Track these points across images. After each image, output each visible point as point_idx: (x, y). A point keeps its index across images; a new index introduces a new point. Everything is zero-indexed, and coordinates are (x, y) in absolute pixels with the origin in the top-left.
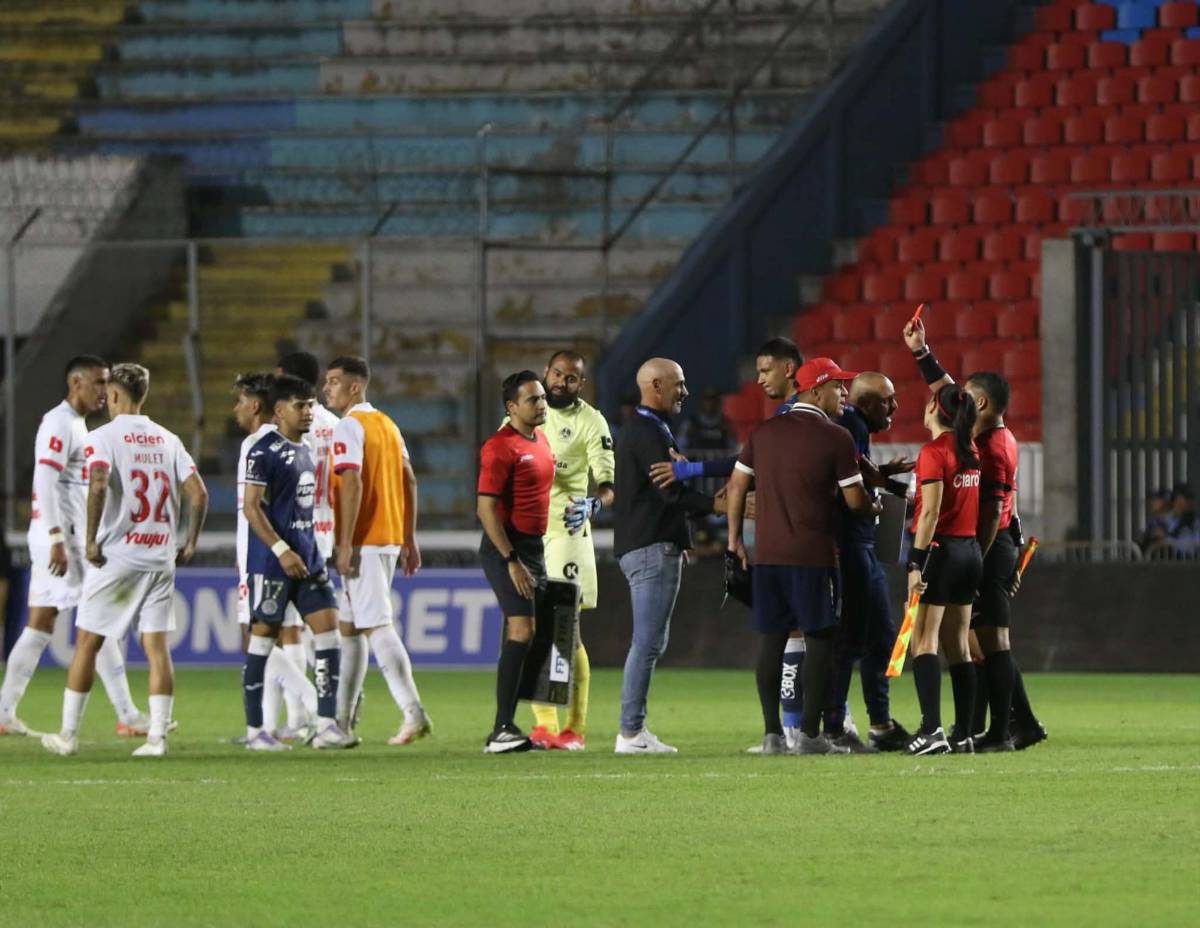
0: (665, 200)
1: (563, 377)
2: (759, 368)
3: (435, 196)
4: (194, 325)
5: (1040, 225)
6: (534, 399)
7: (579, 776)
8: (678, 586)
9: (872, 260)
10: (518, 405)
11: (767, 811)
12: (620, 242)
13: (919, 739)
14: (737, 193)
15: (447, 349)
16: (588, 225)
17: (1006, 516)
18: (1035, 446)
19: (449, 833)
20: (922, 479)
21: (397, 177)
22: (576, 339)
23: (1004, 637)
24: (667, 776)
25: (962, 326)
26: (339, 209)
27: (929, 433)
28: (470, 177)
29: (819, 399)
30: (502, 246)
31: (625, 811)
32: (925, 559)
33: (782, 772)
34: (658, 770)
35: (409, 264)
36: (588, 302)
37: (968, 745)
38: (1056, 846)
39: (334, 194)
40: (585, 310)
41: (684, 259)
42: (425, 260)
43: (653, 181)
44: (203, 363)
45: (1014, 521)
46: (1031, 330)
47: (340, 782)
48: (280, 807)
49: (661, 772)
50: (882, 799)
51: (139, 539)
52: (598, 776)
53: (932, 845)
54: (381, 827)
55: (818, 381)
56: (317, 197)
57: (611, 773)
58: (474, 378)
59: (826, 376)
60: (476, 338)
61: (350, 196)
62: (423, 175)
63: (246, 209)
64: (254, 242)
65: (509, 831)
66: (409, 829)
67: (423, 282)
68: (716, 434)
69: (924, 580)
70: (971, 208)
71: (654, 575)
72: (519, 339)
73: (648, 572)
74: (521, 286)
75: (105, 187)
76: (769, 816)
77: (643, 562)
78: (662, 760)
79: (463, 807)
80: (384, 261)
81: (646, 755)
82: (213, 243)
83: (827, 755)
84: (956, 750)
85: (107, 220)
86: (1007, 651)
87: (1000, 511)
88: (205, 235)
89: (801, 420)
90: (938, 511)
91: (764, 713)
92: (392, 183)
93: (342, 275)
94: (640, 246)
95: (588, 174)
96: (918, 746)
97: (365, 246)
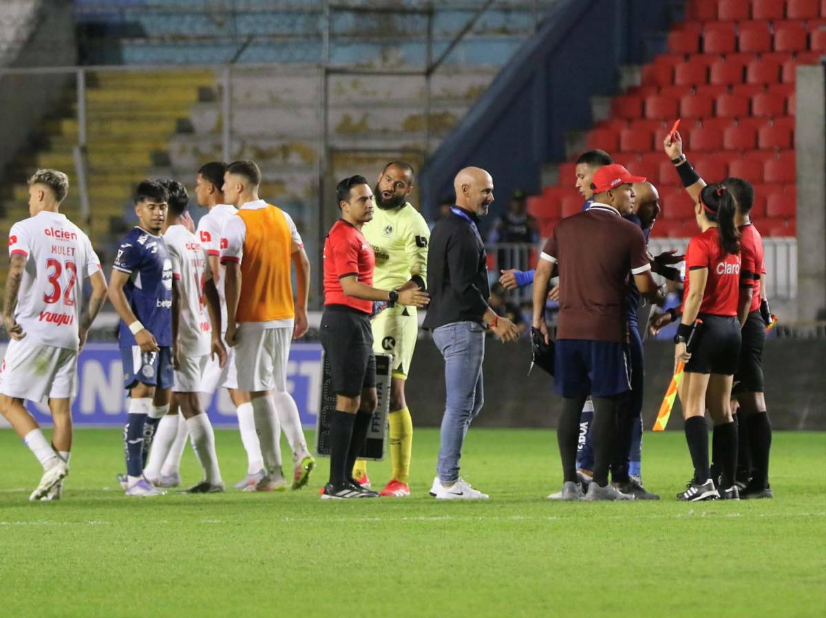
0: (478, 33)
1: (392, 182)
2: (577, 174)
3: (285, 30)
4: (82, 139)
5: (795, 54)
6: (364, 199)
7: (405, 518)
8: (483, 357)
9: (652, 83)
10: (350, 204)
11: (564, 548)
12: (440, 69)
13: (692, 489)
14: (539, 27)
15: (295, 158)
16: (413, 54)
17: (757, 299)
18: (791, 240)
19: (296, 566)
20: (691, 265)
21: (253, 14)
22: (404, 150)
23: (761, 401)
24: (480, 518)
25: (729, 137)
26: (203, 41)
27: (700, 229)
28: (314, 13)
29: (613, 200)
30: (342, 71)
31: (444, 548)
32: (690, 333)
33: (577, 515)
34: (473, 513)
35: (262, 87)
36: (413, 118)
37: (734, 492)
38: (809, 578)
39: (200, 29)
40: (411, 125)
41: (495, 82)
42: (276, 84)
43: (468, 17)
44: (90, 170)
45: (763, 303)
46: (788, 142)
47: (205, 523)
48: (155, 544)
49: (474, 516)
50: (661, 539)
51: (50, 318)
52: (422, 518)
53: (704, 576)
54: (240, 561)
55: (612, 184)
56: (185, 30)
57: (432, 516)
58: (317, 183)
59: (619, 180)
60: (320, 150)
61: (214, 30)
62: (275, 13)
63: (125, 42)
64: (131, 68)
65: (347, 565)
66: (263, 564)
67: (274, 102)
68: (523, 230)
69: (688, 351)
70: (737, 40)
71: (464, 348)
72: (355, 151)
73: (458, 346)
74: (357, 106)
75: (7, 22)
76: (566, 552)
77: (453, 338)
78: (477, 505)
79: (308, 545)
80: (242, 85)
81: (462, 501)
82: (97, 69)
83: (615, 500)
84: (723, 496)
85: (9, 50)
86: (763, 413)
87: (751, 296)
88: (93, 63)
89: (598, 217)
90: (703, 293)
91: (563, 465)
92: (250, 19)
93: (207, 96)
94: (457, 72)
95: (414, 11)
96: (691, 494)
97: (226, 72)
